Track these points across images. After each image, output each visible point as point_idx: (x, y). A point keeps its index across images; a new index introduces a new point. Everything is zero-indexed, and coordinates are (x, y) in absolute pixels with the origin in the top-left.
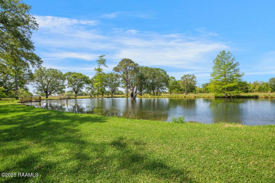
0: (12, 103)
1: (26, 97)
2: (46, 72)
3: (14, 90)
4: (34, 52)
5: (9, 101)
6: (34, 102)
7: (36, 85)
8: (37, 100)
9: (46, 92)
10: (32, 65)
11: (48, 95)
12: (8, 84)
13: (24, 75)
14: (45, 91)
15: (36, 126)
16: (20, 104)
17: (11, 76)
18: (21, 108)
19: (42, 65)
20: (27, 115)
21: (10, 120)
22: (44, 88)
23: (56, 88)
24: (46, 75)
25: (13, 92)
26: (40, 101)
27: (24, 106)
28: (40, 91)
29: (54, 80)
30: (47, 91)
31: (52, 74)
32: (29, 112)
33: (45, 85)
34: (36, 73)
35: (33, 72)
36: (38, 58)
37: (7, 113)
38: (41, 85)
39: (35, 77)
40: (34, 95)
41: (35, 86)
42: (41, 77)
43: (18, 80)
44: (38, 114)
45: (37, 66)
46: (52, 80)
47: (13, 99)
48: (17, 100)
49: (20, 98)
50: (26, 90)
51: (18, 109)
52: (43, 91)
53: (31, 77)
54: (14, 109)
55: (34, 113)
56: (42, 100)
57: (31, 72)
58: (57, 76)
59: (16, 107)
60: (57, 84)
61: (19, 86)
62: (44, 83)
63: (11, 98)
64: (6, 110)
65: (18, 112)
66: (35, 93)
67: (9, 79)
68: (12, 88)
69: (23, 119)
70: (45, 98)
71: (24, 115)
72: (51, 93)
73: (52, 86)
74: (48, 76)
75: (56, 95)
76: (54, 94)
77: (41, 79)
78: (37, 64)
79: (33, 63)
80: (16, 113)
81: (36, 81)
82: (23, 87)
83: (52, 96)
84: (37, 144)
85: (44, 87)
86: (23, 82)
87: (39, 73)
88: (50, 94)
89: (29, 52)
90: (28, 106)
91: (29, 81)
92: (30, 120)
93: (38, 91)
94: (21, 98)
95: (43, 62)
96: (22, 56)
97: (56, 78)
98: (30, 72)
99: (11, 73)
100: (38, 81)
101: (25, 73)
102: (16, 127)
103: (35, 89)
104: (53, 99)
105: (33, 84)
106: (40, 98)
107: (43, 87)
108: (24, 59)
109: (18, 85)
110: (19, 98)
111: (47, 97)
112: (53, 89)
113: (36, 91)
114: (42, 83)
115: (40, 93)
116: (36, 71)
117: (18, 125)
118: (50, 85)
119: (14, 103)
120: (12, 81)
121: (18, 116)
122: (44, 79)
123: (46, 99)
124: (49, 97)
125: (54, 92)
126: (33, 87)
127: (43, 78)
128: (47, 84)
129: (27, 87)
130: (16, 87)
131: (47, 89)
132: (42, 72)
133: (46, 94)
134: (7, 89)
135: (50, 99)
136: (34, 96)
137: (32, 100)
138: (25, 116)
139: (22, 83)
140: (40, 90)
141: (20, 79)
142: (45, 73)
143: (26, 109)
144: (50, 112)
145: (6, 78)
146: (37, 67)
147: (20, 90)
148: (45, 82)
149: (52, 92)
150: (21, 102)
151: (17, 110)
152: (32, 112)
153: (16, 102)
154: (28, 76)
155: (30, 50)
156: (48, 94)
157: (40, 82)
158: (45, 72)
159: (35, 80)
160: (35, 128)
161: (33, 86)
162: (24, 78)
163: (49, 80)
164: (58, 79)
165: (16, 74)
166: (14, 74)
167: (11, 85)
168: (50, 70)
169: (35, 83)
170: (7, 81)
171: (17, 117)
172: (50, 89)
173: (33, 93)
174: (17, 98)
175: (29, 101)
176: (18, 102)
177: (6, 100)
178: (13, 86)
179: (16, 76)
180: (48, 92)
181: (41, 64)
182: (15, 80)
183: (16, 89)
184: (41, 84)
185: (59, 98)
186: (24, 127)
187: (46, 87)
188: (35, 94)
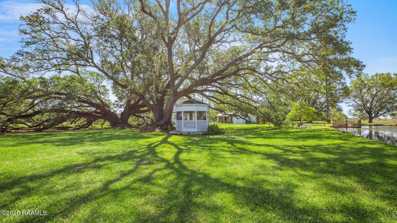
0: (324, 128)
1: (339, 120)
2: (369, 81)
3: (325, 111)
4: (352, 56)
5: (320, 124)
6: (350, 127)
7: (353, 102)
8: (356, 125)
9: (369, 113)
10: (349, 74)
11: (373, 118)
12: (318, 104)
13: (336, 91)
14: (367, 111)
15: (361, 163)
16: (333, 129)
17: (322, 94)
18: (336, 134)
19: (363, 71)
20: (345, 146)
21: (326, 148)
22: (365, 107)
23: (389, 106)
24: (369, 86)
25: (323, 113)
26: (360, 127)
27: (339, 132)
28: (359, 112)
29: (383, 92)
30: (370, 111)
31: (381, 82)
32: (347, 142)
33: (367, 102)
34: (352, 85)
35: (348, 84)
36: (358, 62)
37: (321, 139)
38: (360, 103)
39: (352, 91)
40: (349, 117)
41: (351, 104)
42: (361, 91)
43: (329, 99)
44: (360, 146)
45: (356, 74)
46: (380, 93)
47: (324, 122)
48: (328, 123)
49: (332, 122)
50: (340, 110)
51: (333, 135)
52: (364, 112)
53: (346, 92)
54: (328, 135)
55: (354, 144)
56: (362, 125)
57: (346, 85)
58: (391, 83)
59: (329, 133)
60: (391, 98)
61: (331, 106)
62: (366, 99)
63: (322, 121)
64: (320, 135)
65: (334, 139)
66: (351, 115)
67: (320, 98)
68: (323, 109)
69: (341, 150)
70: (368, 122)
71: (341, 145)
72: (379, 115)
73: (380, 102)
74: (372, 87)
75: (389, 117)
76: (384, 116)
77: (361, 94)
78: (356, 71)
79: (350, 72)
80: (331, 140)
81: (352, 97)
82: (335, 107)
83: (380, 119)
84: (368, 191)
85: (366, 105)
86: (335, 99)
87: (357, 84)
88: (377, 116)
89: (344, 57)
90: (344, 132)
91: (342, 99)
92: (350, 153)
93: (355, 112)
94: (334, 121)
95: (365, 66)
96: (335, 65)
97: (387, 89)
98: (343, 86)
99: (322, 90)
100: (356, 96)
101: (337, 88)
102: (334, 158)
103: (352, 108)
104: (382, 125)
105: (348, 102)
106: (360, 121)
107: (364, 105)
108: (337, 69)
109: (329, 104)
110: (330, 121)
111: (370, 121)
112: (382, 108)
113: (353, 112)
114: (362, 99)
115: (359, 115)
116: (352, 82)
117: (336, 157)
118: (377, 102)
119: (326, 128)
120: (323, 100)
121: (334, 144)
122: (365, 93)
123: (369, 124)
124: (375, 121)
125: (385, 113)
126: (349, 106)
127: (364, 91)
128: (371, 100)
129: (340, 106)
130: (327, 107)
131: (370, 108)
132: (363, 82)
133: (368, 115)
134: (318, 111)
135: (376, 125)
136: (349, 119)
137: (348, 125)
138: (343, 146)
139: (334, 101)
140: (360, 110)
141: (332, 96)
142: (368, 83)
143: (343, 137)
144: (383, 145)
145: (317, 98)
146: (356, 76)
147: (332, 111)
148: (367, 97)
149: (380, 113)
150: (333, 127)
151: (331, 137)
152: (351, 142)
153: (328, 126)
154: (342, 91)
155: (345, 54)
156: (373, 115)
157: (359, 97)
158: (366, 82)
159: (351, 95)
160: (360, 167)
161: (348, 104)
162: (337, 94)
163: (374, 93)
164: (393, 90)
165: (327, 91)
166: (325, 91)
167: (322, 105)
168: (375, 77)
169: (351, 100)
170: (318, 100)
171: (334, 146)
172: (376, 108)
173: (349, 114)
174: (329, 122)
175: (343, 125)
176: (331, 127)
177: (317, 123)
178: (324, 106)
179: (327, 93)
180: (372, 114)
181: (363, 69)
182: (326, 99)
183: (327, 109)
184: (360, 101)
185: (394, 123)
186: (345, 160)
187: (368, 105)
188: (351, 117)
